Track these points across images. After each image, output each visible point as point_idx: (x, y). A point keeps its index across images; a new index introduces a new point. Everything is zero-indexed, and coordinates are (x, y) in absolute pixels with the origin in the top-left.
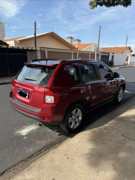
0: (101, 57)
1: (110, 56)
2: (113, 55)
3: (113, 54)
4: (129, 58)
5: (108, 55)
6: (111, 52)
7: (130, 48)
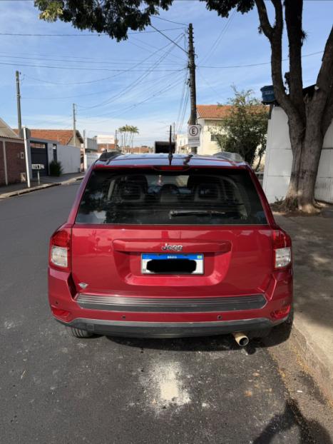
0: (32, 153)
1: (49, 152)
2: (55, 148)
3: (54, 145)
4: (85, 157)
5: (44, 147)
6: (51, 141)
7: (78, 135)
